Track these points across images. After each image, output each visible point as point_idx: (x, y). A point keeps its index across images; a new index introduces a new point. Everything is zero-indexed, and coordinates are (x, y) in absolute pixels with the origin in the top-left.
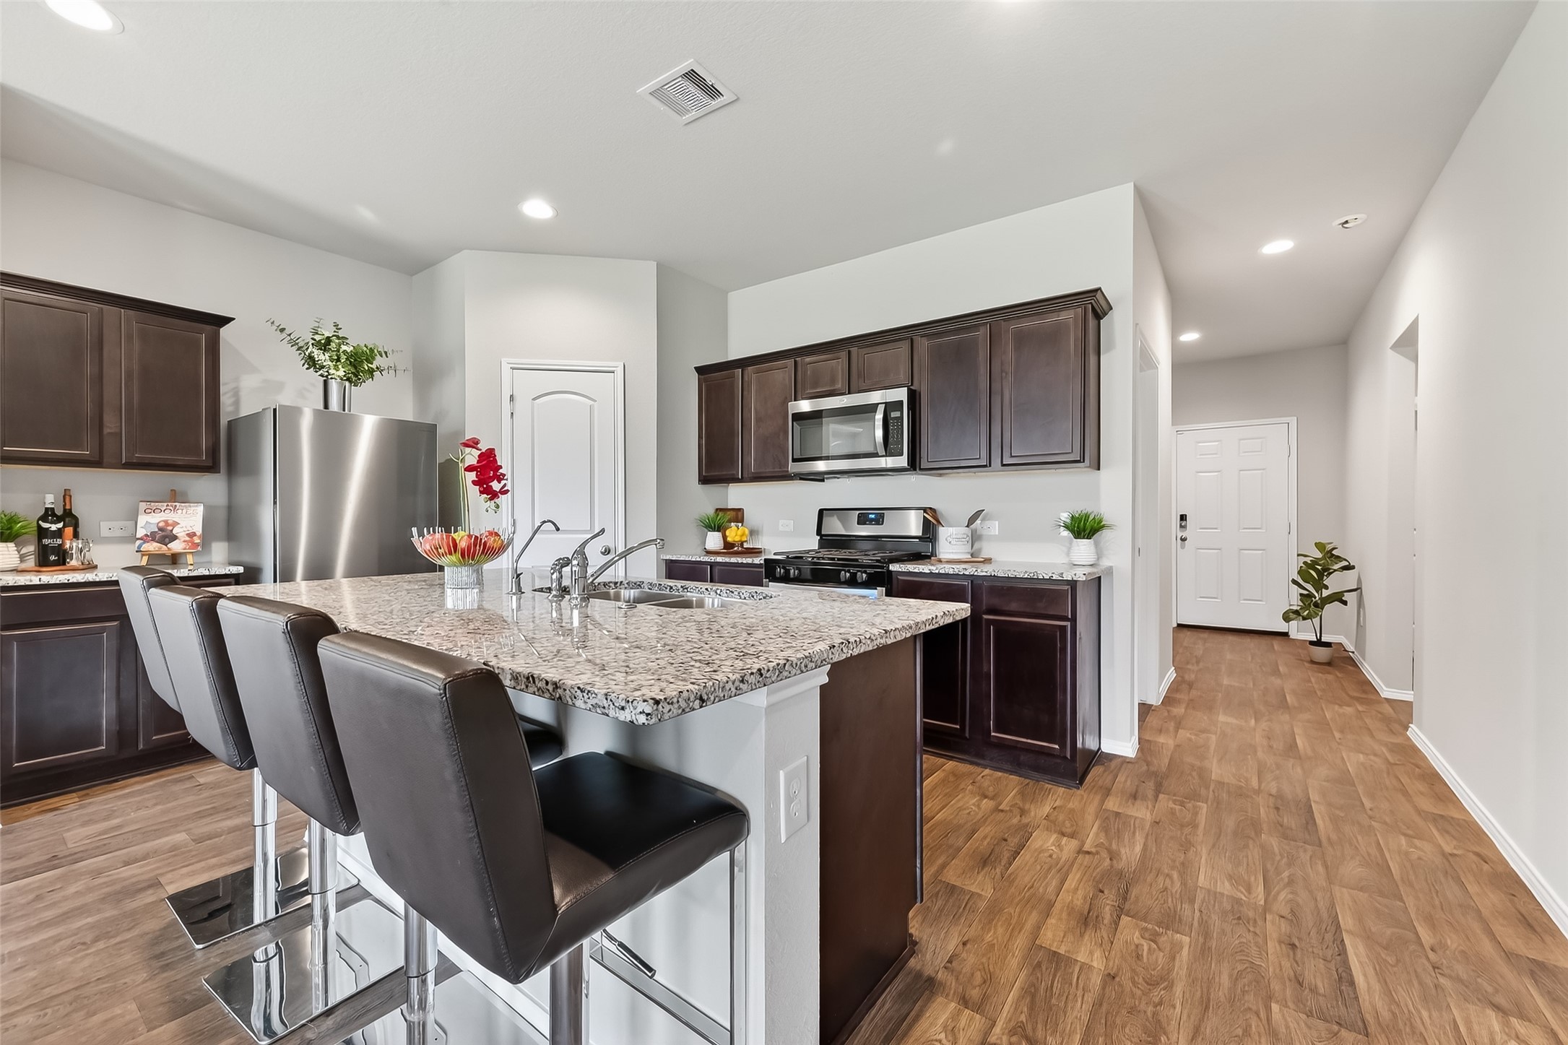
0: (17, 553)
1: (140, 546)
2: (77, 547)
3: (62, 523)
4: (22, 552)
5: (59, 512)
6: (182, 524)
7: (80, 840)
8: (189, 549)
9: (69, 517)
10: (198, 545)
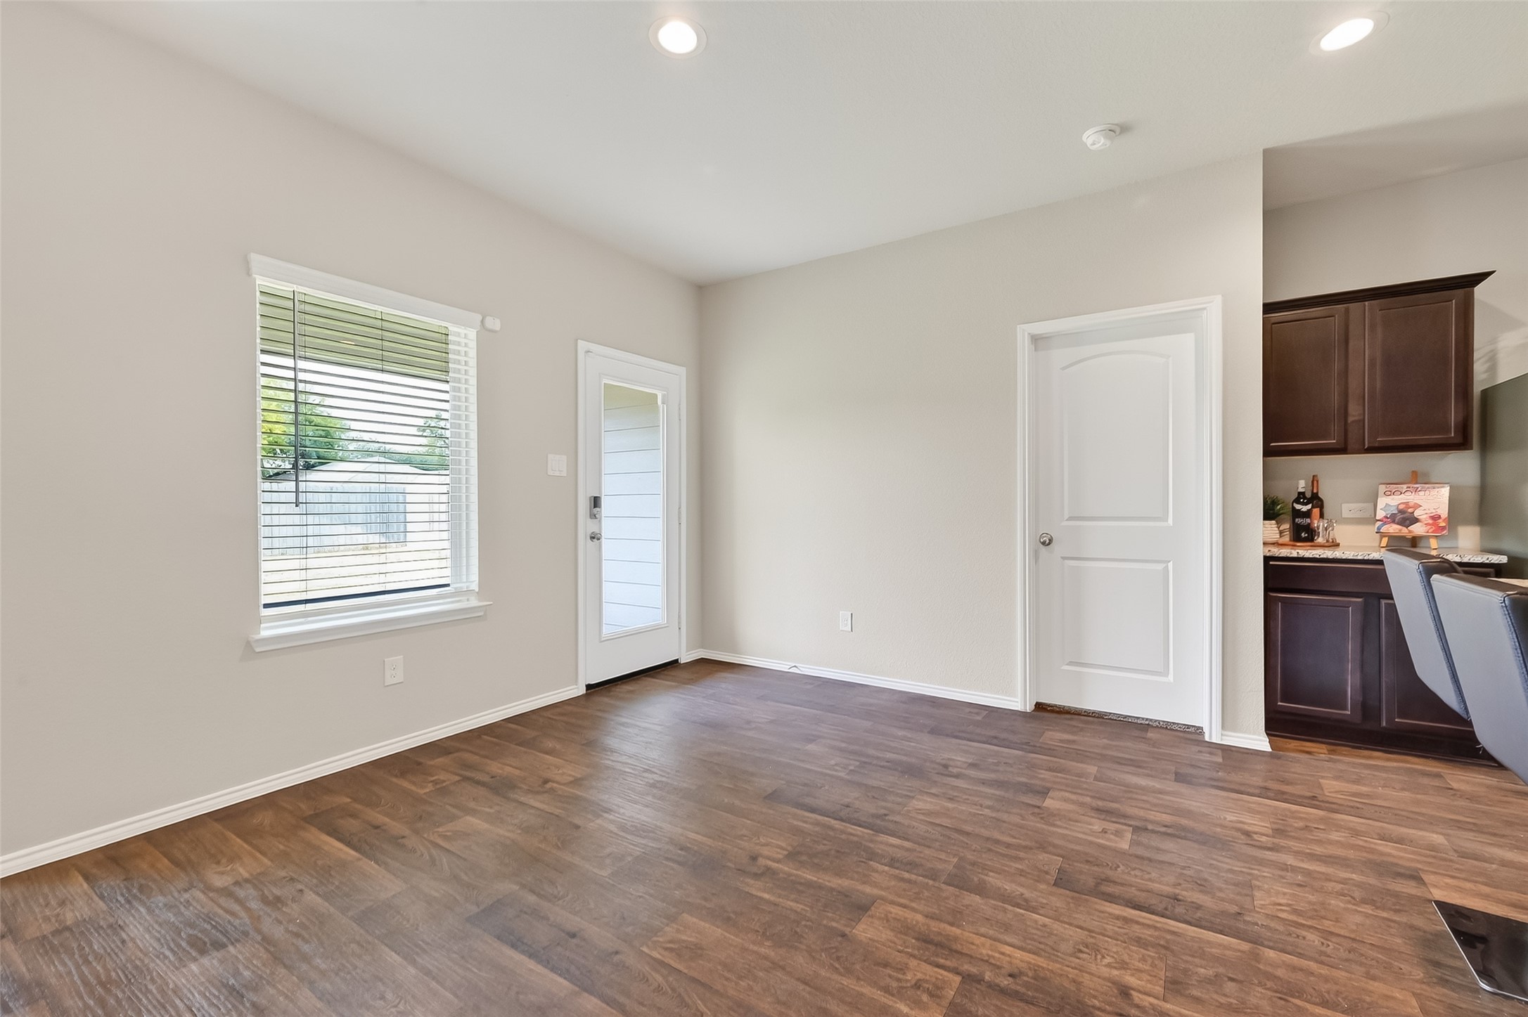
0: (1277, 529)
1: (1379, 528)
2: (1323, 525)
3: (1311, 505)
4: (1281, 529)
5: (1308, 495)
6: (1425, 506)
7: (1336, 792)
8: (1432, 532)
9: (1316, 500)
10: (1443, 528)
